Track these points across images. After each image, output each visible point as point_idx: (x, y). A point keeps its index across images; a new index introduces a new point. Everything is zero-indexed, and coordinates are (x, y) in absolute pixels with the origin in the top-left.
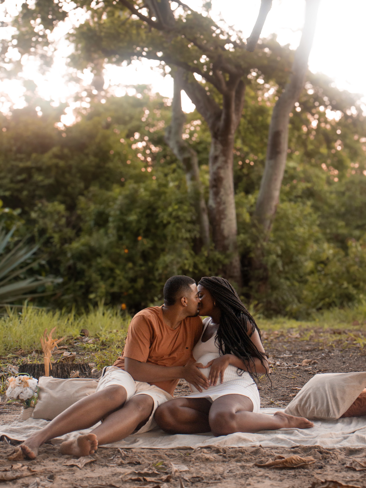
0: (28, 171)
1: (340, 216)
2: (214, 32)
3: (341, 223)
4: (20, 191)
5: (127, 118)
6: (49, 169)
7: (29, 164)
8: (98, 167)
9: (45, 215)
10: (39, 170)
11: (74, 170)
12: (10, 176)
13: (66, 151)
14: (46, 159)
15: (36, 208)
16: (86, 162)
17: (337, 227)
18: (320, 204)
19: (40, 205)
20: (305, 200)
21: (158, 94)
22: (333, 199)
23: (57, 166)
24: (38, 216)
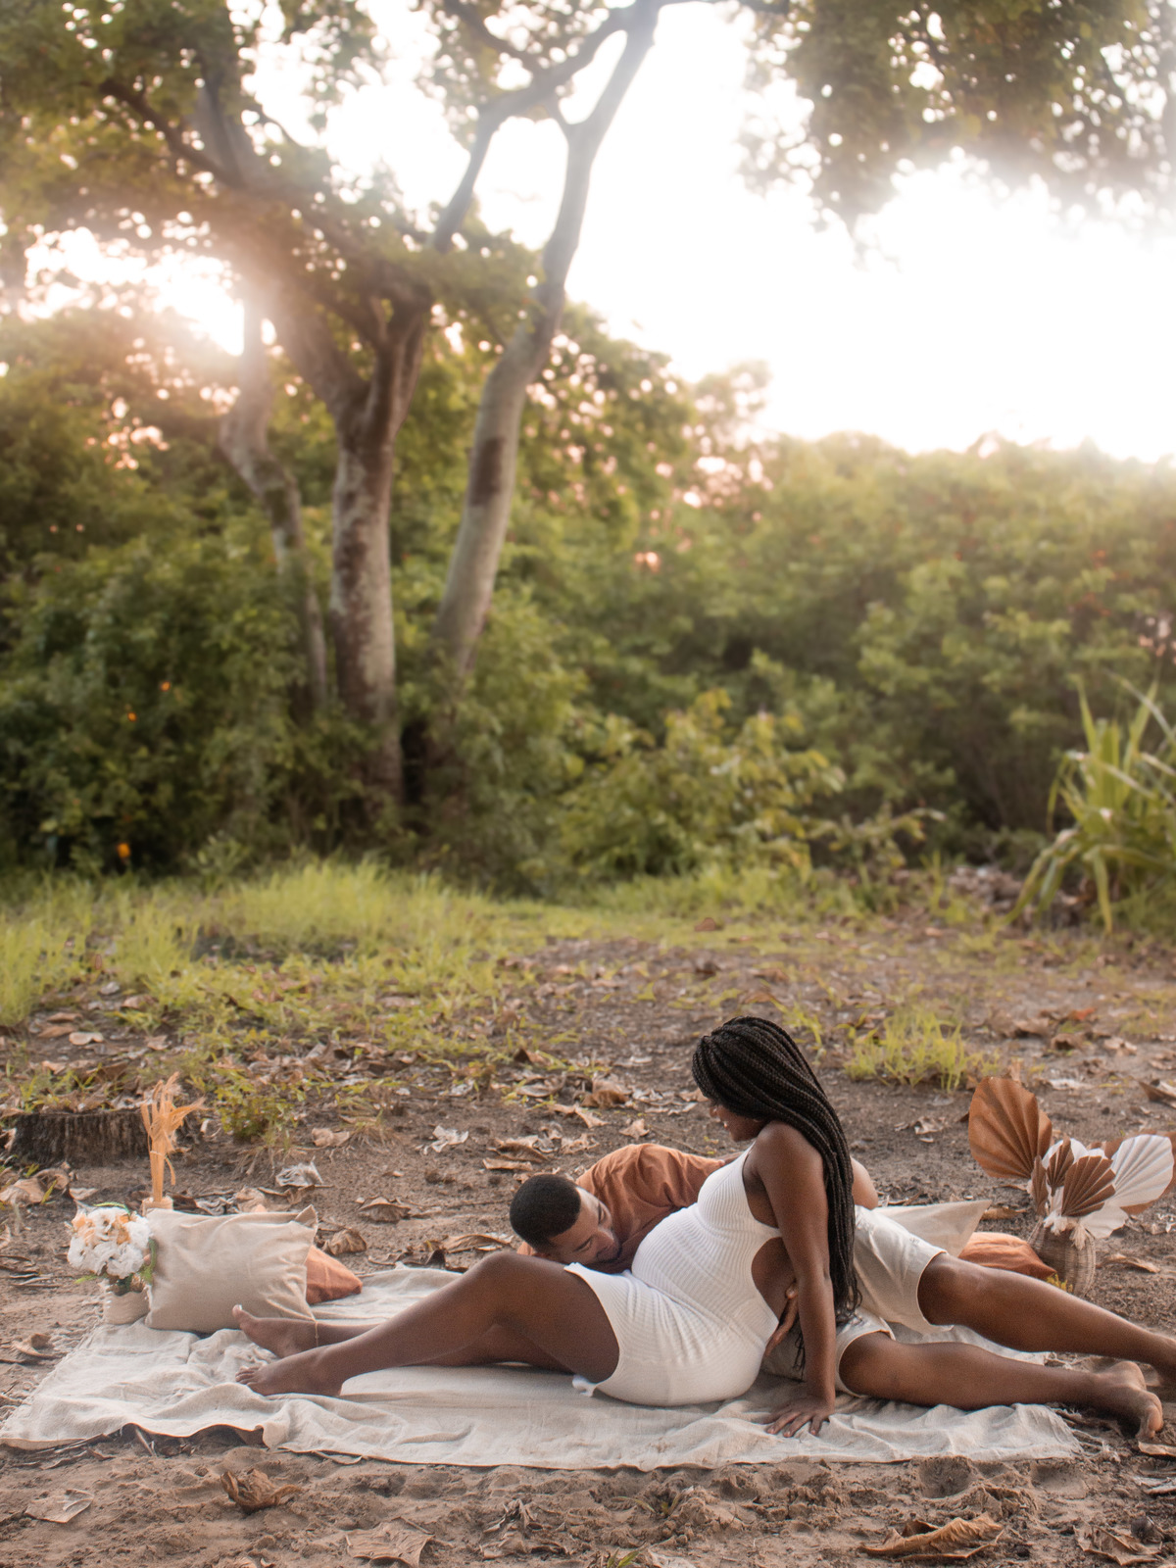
1: (595, 621)
3: (600, 642)
8: (40, 491)
16: (10, 480)
17: (592, 651)
18: (550, 592)
20: (517, 581)
21: (169, 310)
22: (574, 580)
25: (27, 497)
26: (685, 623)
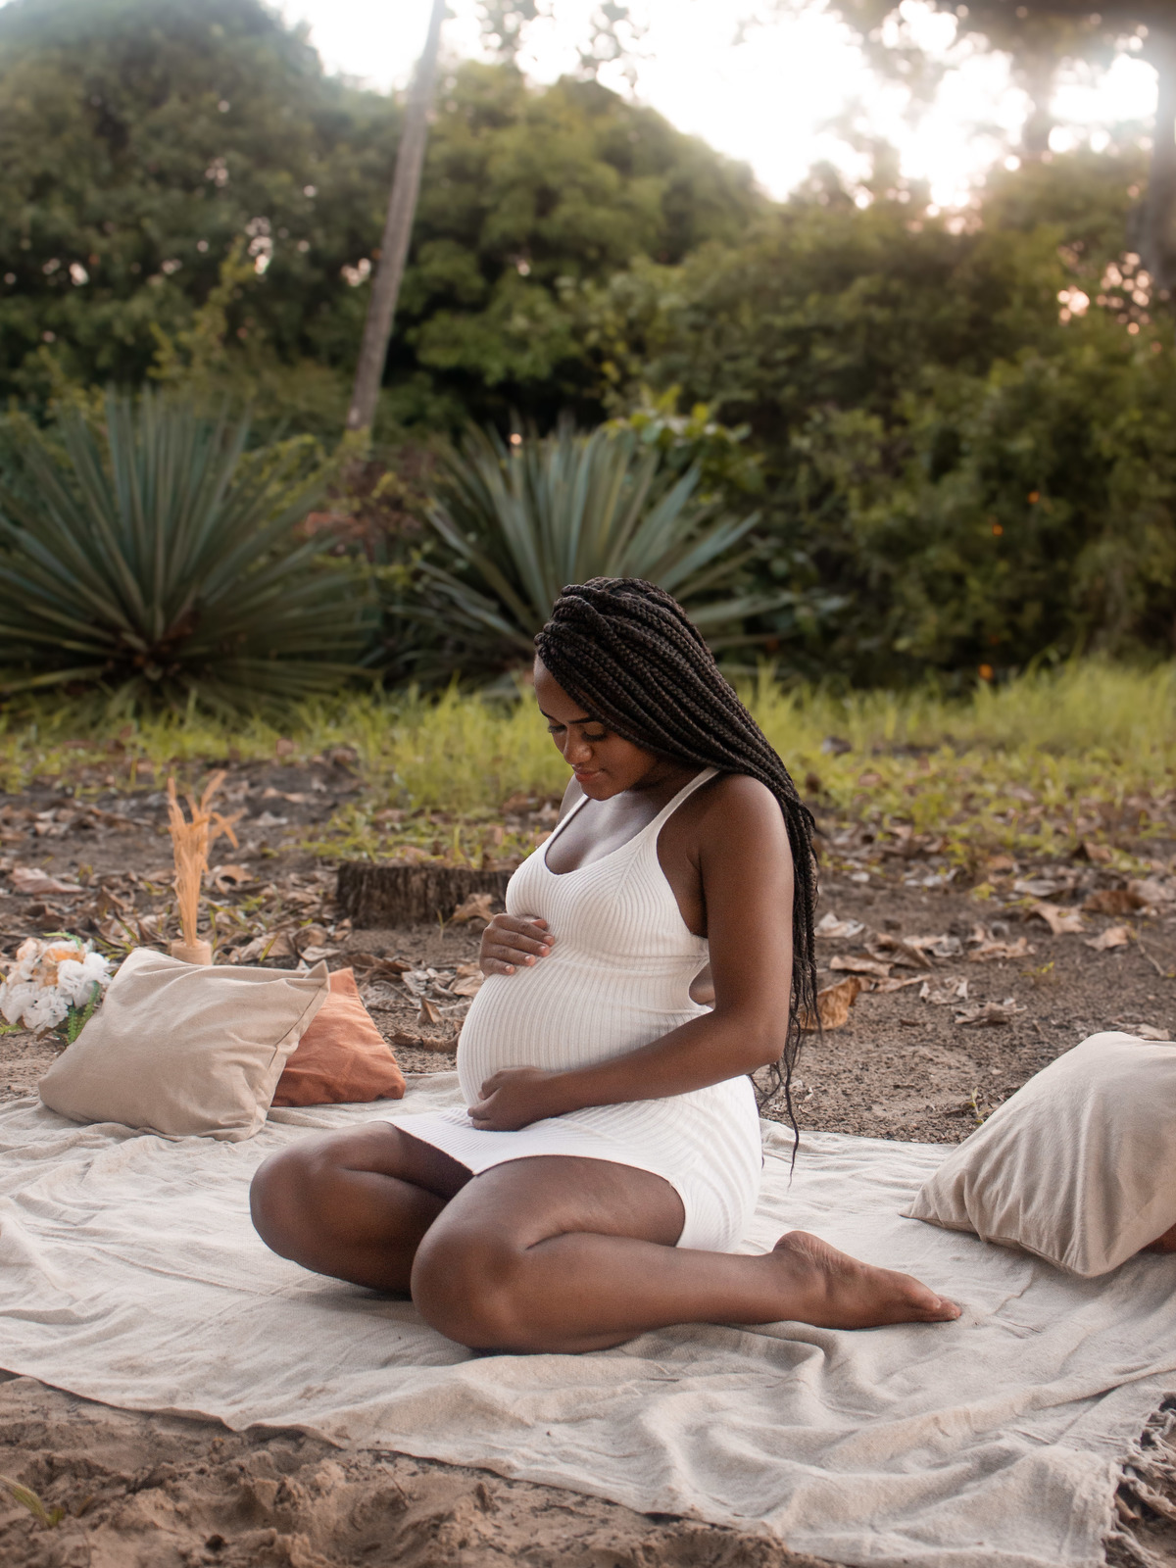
0: (801, 337)
4: (779, 385)
6: (850, 328)
7: (798, 319)
8: (977, 321)
9: (830, 442)
10: (827, 332)
11: (913, 334)
12: (759, 350)
13: (896, 286)
14: (845, 306)
15: (808, 426)
16: (945, 312)
19: (817, 417)
23: (871, 324)
24: (814, 446)
25: (961, 329)
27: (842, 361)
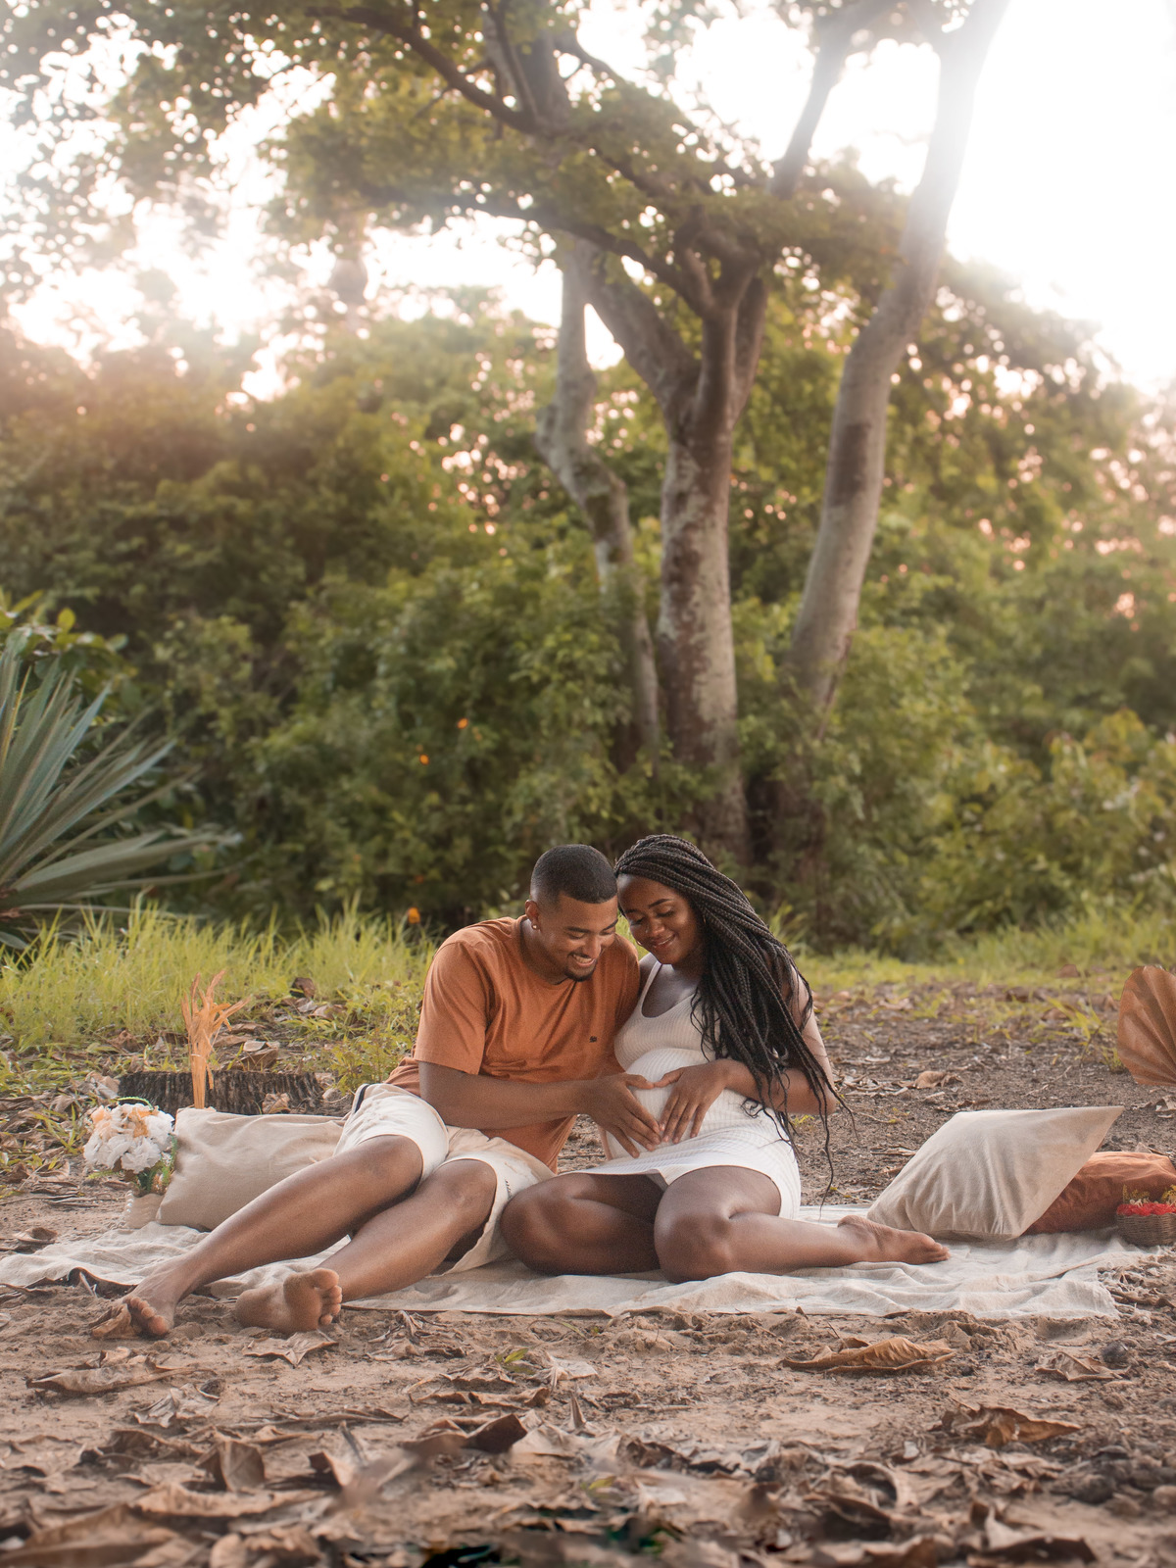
0: (145, 525)
1: (1027, 667)
2: (680, 140)
3: (1032, 689)
4: (124, 584)
5: (429, 382)
6: (207, 522)
7: (150, 508)
8: (346, 518)
9: (193, 653)
10: (179, 525)
11: (277, 528)
12: (96, 540)
13: (254, 472)
14: (199, 495)
15: (169, 634)
16: (312, 505)
17: (1020, 700)
18: (972, 634)
19: (180, 625)
20: (930, 620)
21: (517, 315)
22: (1009, 621)
23: (229, 515)
24: (175, 656)
25: (330, 525)
26: (1141, 666)
27: (201, 558)
